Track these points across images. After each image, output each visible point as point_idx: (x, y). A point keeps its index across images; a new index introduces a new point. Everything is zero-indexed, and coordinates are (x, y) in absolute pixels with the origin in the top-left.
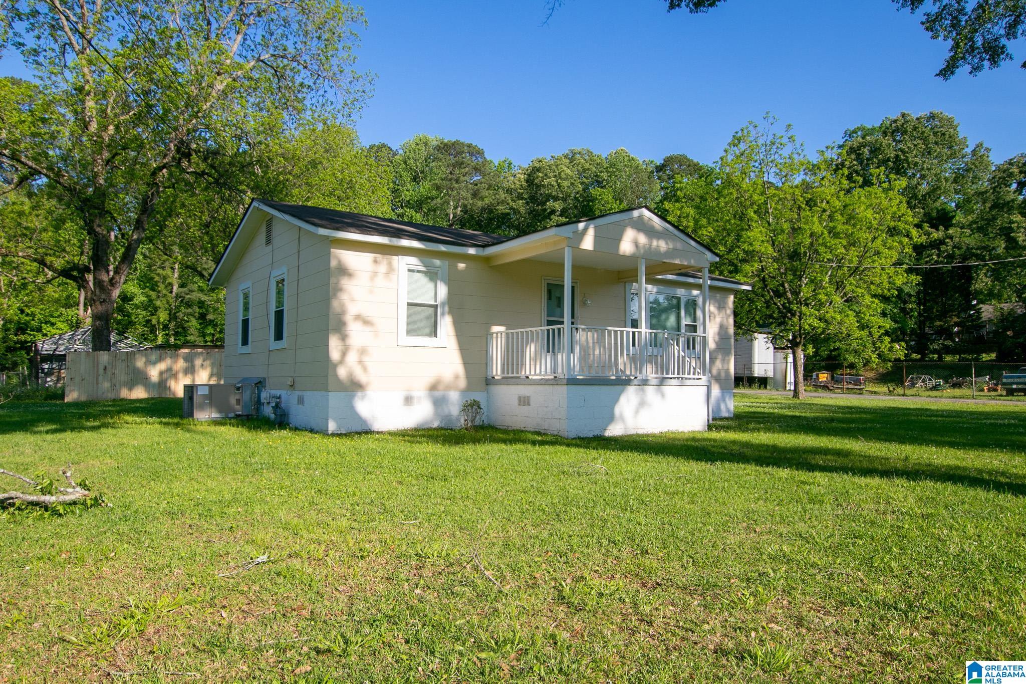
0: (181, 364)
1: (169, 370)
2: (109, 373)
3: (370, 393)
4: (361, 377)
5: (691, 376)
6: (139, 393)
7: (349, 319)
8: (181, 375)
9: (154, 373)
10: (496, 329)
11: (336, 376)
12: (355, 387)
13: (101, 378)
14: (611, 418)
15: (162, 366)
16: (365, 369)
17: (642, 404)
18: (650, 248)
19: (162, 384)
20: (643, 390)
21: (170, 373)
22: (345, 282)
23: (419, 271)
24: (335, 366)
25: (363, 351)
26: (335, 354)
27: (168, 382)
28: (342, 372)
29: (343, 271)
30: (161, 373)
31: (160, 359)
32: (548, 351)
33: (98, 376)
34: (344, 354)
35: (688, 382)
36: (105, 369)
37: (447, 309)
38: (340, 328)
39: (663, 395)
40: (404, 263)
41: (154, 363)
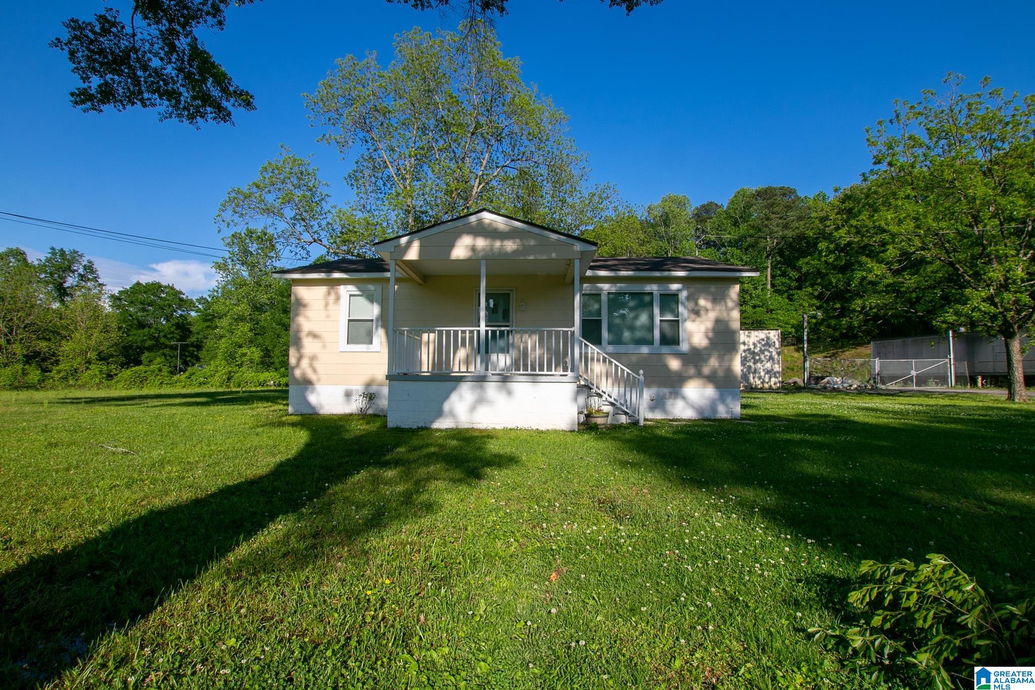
3: (319, 387)
4: (312, 377)
5: (545, 372)
7: (303, 335)
10: (425, 336)
11: (293, 374)
12: (307, 383)
14: (439, 413)
16: (315, 370)
17: (481, 400)
18: (492, 249)
20: (481, 387)
22: (302, 311)
23: (358, 295)
24: (293, 368)
25: (313, 358)
26: (293, 361)
28: (298, 373)
29: (300, 304)
32: (479, 352)
34: (299, 359)
35: (544, 379)
37: (380, 323)
38: (298, 343)
39: (509, 393)
40: (345, 291)
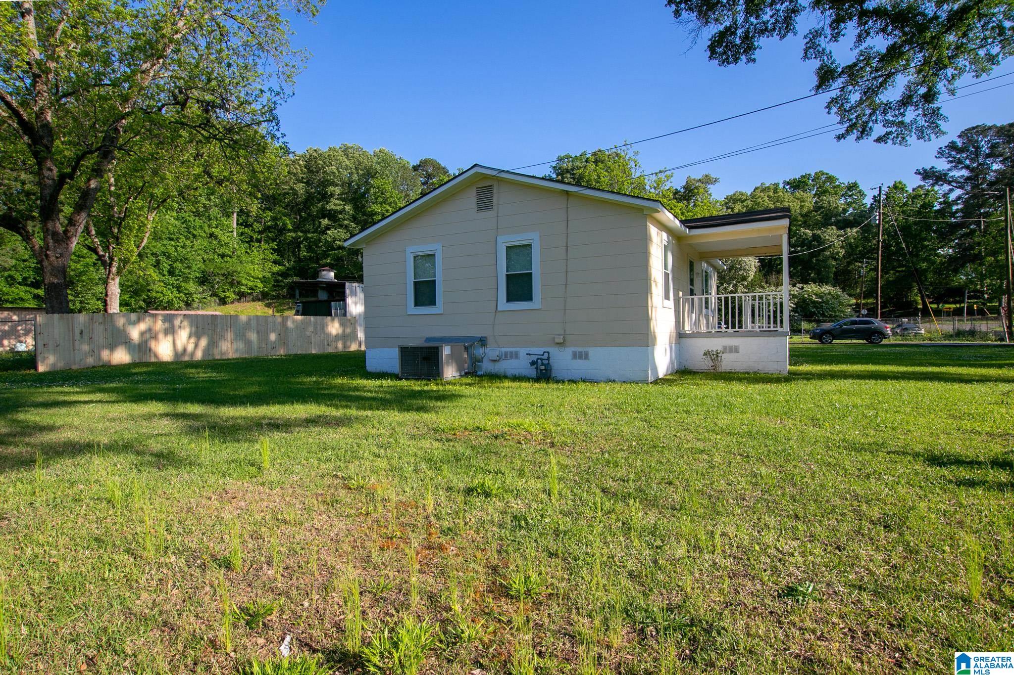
0: (159, 325)
1: (150, 330)
2: (86, 337)
6: (121, 356)
8: (161, 336)
9: (135, 333)
13: (77, 343)
15: (143, 326)
19: (143, 347)
21: (150, 335)
27: (149, 343)
30: (142, 334)
31: (139, 320)
33: (74, 341)
36: (81, 333)
41: (134, 323)
